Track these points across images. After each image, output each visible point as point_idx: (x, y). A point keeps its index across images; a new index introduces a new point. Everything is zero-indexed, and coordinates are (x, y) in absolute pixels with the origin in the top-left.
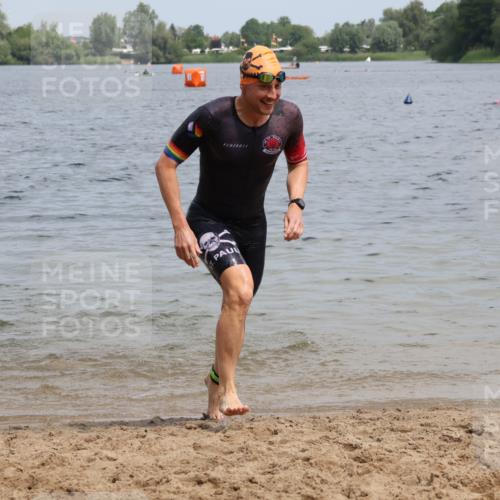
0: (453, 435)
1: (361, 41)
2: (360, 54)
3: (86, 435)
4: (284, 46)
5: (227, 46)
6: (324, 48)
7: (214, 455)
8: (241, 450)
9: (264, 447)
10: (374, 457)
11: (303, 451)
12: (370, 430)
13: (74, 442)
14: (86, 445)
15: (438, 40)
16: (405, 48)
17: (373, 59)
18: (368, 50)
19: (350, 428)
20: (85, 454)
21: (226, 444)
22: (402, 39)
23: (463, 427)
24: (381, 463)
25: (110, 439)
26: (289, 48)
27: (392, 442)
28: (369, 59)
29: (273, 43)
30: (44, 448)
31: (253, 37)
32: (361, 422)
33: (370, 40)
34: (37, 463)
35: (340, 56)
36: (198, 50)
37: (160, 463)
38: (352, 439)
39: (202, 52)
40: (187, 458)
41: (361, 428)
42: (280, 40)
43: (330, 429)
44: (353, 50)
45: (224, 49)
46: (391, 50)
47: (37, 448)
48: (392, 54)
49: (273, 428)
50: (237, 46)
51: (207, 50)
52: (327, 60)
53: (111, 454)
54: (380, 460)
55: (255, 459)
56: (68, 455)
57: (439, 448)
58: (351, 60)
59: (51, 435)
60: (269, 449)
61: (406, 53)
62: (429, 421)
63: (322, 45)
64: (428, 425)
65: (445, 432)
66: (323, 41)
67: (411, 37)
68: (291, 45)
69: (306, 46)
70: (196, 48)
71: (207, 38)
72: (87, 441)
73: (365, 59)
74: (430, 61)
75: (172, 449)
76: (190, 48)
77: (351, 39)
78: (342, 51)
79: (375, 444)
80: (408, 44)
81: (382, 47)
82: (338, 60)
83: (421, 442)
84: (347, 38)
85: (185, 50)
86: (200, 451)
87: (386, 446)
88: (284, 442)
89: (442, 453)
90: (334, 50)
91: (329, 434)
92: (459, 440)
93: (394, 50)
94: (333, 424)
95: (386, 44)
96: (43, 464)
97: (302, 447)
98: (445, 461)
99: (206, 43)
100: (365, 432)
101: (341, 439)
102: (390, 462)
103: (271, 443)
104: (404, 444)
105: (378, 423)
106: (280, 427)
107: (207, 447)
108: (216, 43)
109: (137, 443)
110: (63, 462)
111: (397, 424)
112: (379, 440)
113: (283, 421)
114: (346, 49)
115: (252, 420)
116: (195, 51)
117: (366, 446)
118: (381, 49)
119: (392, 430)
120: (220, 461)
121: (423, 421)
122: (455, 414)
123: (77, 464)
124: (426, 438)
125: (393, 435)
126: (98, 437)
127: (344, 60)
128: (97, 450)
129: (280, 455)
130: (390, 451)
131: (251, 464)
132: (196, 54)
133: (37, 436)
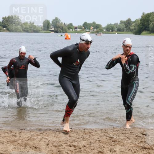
0: (139, 135)
1: (114, 29)
2: (114, 32)
3: (40, 132)
4: (94, 29)
5: (79, 29)
6: (104, 30)
7: (75, 139)
8: (82, 138)
9: (88, 137)
10: (118, 141)
11: (98, 138)
12: (116, 133)
13: (37, 134)
14: (40, 135)
15: (135, 29)
16: (126, 31)
17: (117, 33)
18: (116, 31)
19: (111, 132)
20: (40, 137)
21: (77, 136)
22: (125, 28)
23: (141, 133)
24: (119, 143)
25: (46, 133)
26: (95, 30)
27: (122, 137)
28: (116, 33)
29: (91, 29)
30: (29, 135)
31: (86, 27)
32: (114, 131)
33: (117, 29)
34: (27, 139)
35: (109, 32)
36: (71, 30)
37: (60, 141)
38: (112, 136)
39: (72, 30)
40: (67, 139)
41: (114, 133)
42: (93, 28)
43: (106, 133)
44: (112, 31)
45: (78, 30)
46: (122, 31)
47: (27, 135)
48: (123, 32)
49: (90, 132)
50: (82, 29)
51: (74, 30)
52: (105, 33)
53: (47, 138)
54: (119, 142)
55: (86, 140)
56: (35, 137)
57: (135, 139)
58: (112, 33)
59: (31, 132)
60: (89, 138)
61: (126, 32)
62: (132, 131)
63: (104, 29)
64: (132, 132)
65: (136, 134)
66: (104, 28)
67: (128, 28)
68: (96, 29)
69: (100, 29)
70: (71, 29)
71: (74, 27)
72: (40, 134)
73: (115, 33)
74: (133, 34)
75: (63, 137)
76: (69, 29)
77: (112, 28)
78: (109, 31)
79: (118, 137)
80: (127, 30)
81: (120, 30)
82: (108, 33)
83: (130, 137)
84: (111, 28)
85: (68, 30)
86: (70, 137)
87: (121, 138)
88: (93, 136)
89: (136, 140)
90: (107, 31)
91: (105, 134)
92: (140, 137)
93: (123, 31)
94: (107, 131)
95: (121, 29)
96: (29, 140)
97: (98, 137)
98: (137, 143)
99: (73, 28)
100: (115, 134)
101: (108, 136)
102: (122, 142)
103: (90, 136)
104: (125, 137)
105: (119, 132)
106: (92, 132)
107: (73, 136)
108: (76, 28)
109: (54, 135)
110: (34, 139)
111: (124, 132)
112: (119, 136)
113: (93, 130)
114: (111, 31)
115: (85, 129)
116: (70, 30)
117: (115, 137)
118: (120, 31)
119: (122, 133)
120: (76, 140)
121: (131, 131)
122: (139, 130)
123: (38, 140)
124: (132, 136)
125: (123, 135)
126: (44, 133)
127: (110, 33)
128: (43, 136)
129: (92, 139)
130: (122, 139)
131: (84, 142)
132: (71, 31)
133: (27, 132)
